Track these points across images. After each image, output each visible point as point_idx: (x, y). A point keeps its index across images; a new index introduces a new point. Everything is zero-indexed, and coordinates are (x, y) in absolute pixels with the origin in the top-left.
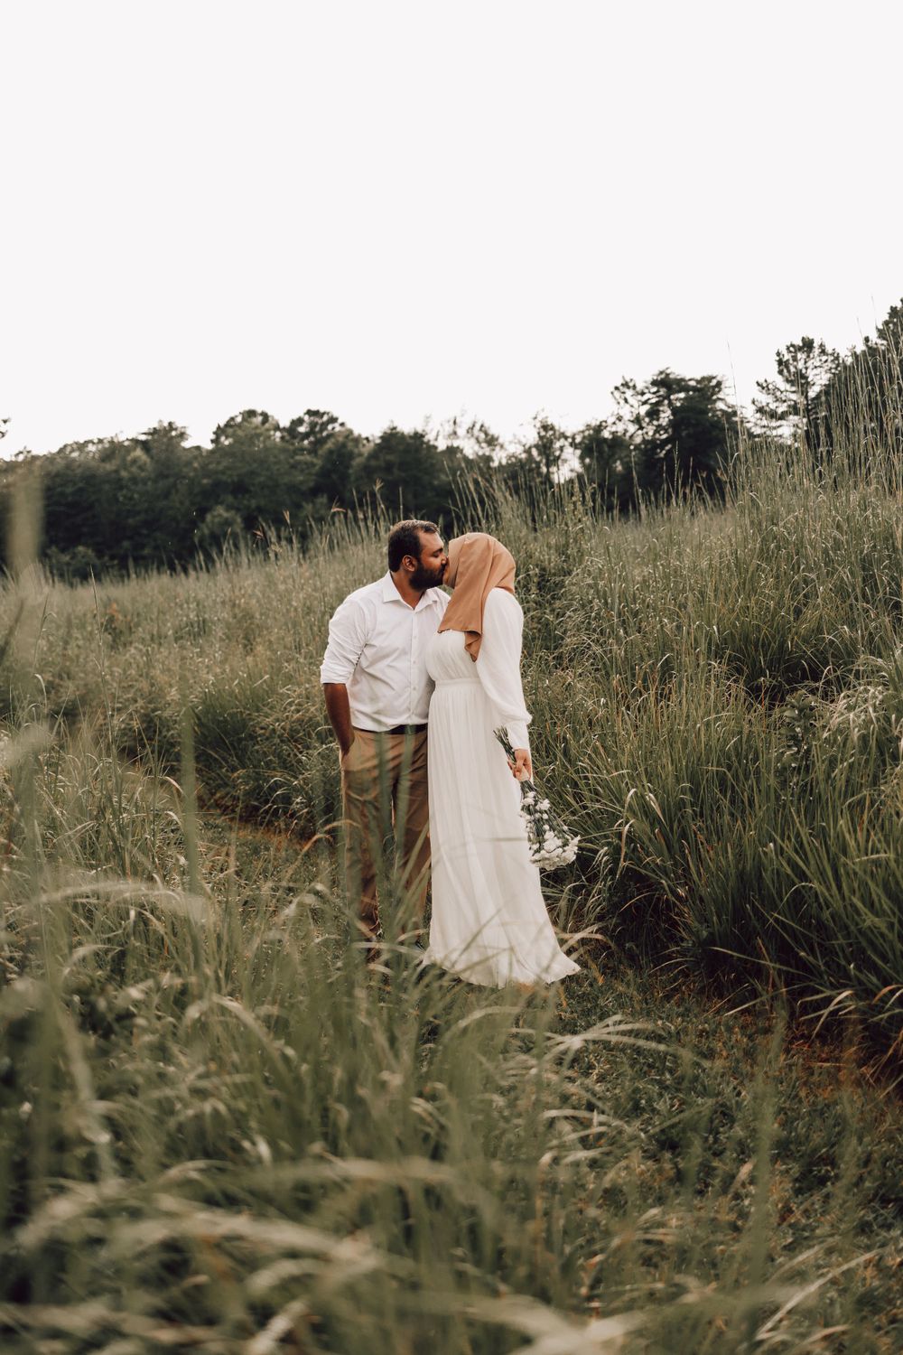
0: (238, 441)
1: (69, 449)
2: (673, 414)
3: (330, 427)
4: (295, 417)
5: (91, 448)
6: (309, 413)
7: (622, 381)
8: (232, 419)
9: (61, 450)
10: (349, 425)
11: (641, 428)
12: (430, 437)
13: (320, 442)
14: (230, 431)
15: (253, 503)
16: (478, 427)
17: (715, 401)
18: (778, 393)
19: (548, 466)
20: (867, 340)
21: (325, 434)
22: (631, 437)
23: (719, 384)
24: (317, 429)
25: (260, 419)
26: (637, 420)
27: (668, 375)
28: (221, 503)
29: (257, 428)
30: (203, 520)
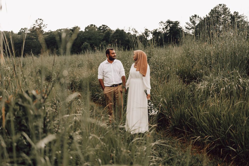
0: (89, 30)
1: (58, 30)
2: (170, 28)
3: (106, 28)
4: (100, 26)
5: (62, 30)
6: (103, 25)
7: (161, 21)
8: (88, 26)
9: (57, 31)
10: (110, 28)
11: (164, 30)
12: (125, 31)
13: (105, 31)
14: (88, 28)
15: (92, 42)
16: (134, 29)
17: (178, 26)
18: (190, 25)
19: (146, 37)
20: (207, 15)
21: (105, 29)
22: (162, 32)
23: (179, 23)
24: (104, 28)
25: (94, 26)
26: (163, 29)
27: (169, 21)
28: (86, 42)
29: (93, 28)
30: (83, 45)
